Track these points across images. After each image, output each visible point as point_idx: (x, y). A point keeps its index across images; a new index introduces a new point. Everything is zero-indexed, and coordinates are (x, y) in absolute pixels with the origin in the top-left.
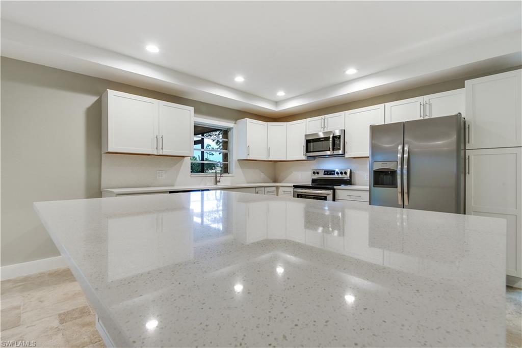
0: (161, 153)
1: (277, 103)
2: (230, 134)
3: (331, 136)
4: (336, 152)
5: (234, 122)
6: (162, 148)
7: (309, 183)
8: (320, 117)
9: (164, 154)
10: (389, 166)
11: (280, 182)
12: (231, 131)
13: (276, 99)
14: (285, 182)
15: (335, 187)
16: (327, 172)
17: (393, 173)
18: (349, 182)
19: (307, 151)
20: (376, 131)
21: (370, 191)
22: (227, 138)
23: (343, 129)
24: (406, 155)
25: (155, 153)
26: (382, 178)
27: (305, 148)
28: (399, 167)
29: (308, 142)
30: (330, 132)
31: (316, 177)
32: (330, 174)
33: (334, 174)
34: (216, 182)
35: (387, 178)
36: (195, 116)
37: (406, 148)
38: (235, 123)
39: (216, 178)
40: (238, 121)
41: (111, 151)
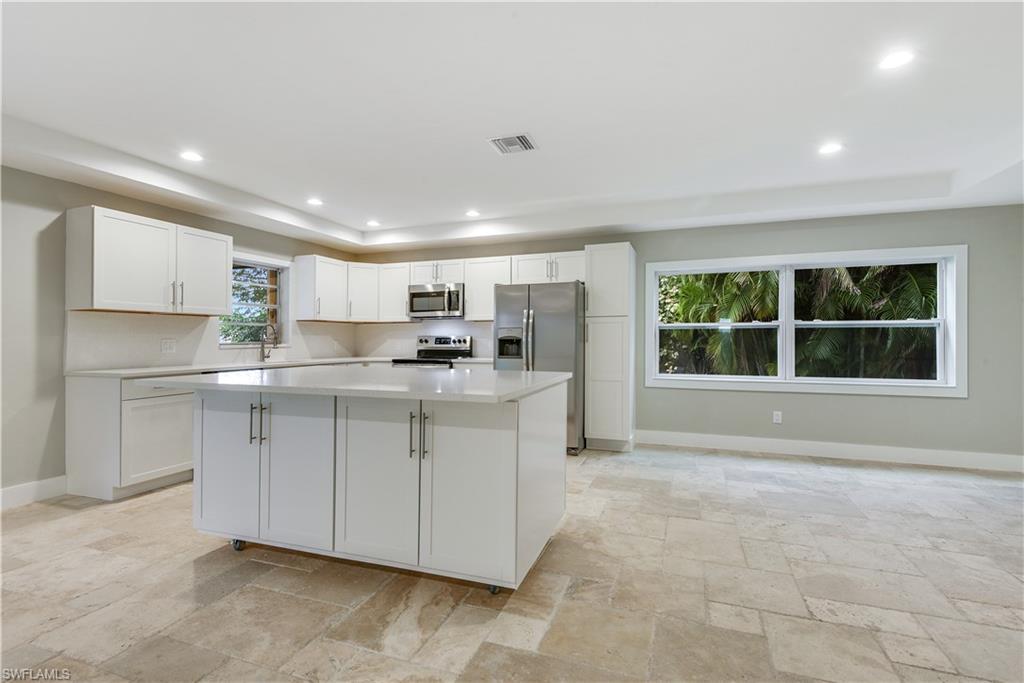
0: (179, 311)
1: (363, 234)
2: (282, 277)
3: (447, 290)
4: (453, 313)
5: (291, 258)
6: (182, 303)
7: (414, 356)
8: (430, 263)
9: (184, 312)
10: (514, 334)
11: (366, 356)
12: (285, 272)
13: (363, 228)
14: (375, 356)
15: (453, 361)
16: (439, 340)
17: (518, 342)
18: (469, 354)
19: (412, 310)
20: (505, 296)
21: (495, 363)
22: (276, 284)
23: (462, 282)
24: (531, 321)
25: (170, 310)
26: (508, 347)
27: (408, 307)
28: (524, 334)
29: (413, 296)
30: (443, 286)
31: (423, 347)
32: (444, 343)
33: (448, 343)
34: (263, 357)
35: (512, 348)
36: (234, 250)
37: (531, 312)
38: (293, 261)
39: (263, 351)
40: (297, 258)
41: (95, 307)
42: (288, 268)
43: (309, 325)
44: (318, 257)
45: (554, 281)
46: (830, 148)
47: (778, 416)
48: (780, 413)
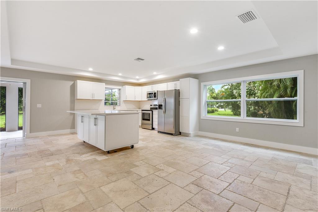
0: (94, 99)
1: (138, 79)
2: (120, 91)
4: (155, 98)
6: (94, 97)
8: (151, 86)
15: (153, 110)
16: (154, 105)
23: (157, 90)
25: (92, 99)
27: (147, 97)
28: (163, 103)
29: (147, 94)
30: (153, 91)
36: (105, 86)
39: (114, 108)
40: (123, 86)
41: (78, 98)
42: (121, 89)
43: (125, 101)
44: (126, 86)
46: (221, 48)
47: (237, 129)
48: (238, 129)
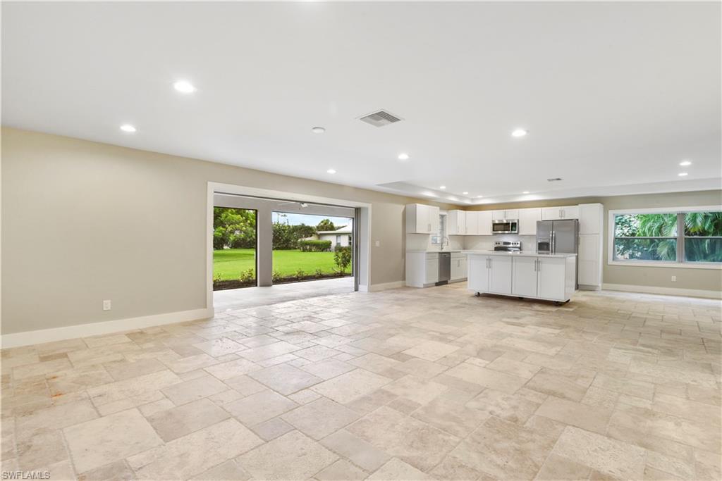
3: (511, 222)
4: (513, 232)
5: (447, 211)
8: (502, 211)
10: (546, 241)
12: (445, 217)
16: (505, 243)
17: (548, 244)
18: (519, 249)
19: (494, 230)
20: (541, 225)
24: (554, 236)
26: (543, 247)
27: (492, 229)
29: (494, 225)
30: (510, 220)
31: (498, 245)
32: (507, 244)
33: (509, 244)
34: (442, 248)
37: (554, 232)
40: (450, 211)
44: (458, 211)
45: (563, 218)
47: (674, 278)
